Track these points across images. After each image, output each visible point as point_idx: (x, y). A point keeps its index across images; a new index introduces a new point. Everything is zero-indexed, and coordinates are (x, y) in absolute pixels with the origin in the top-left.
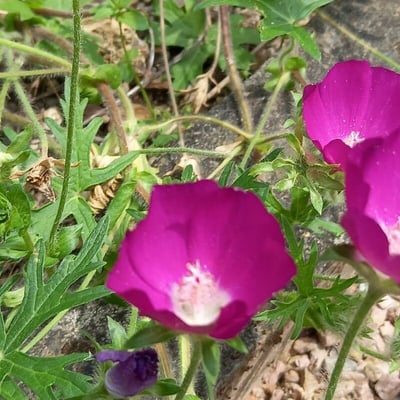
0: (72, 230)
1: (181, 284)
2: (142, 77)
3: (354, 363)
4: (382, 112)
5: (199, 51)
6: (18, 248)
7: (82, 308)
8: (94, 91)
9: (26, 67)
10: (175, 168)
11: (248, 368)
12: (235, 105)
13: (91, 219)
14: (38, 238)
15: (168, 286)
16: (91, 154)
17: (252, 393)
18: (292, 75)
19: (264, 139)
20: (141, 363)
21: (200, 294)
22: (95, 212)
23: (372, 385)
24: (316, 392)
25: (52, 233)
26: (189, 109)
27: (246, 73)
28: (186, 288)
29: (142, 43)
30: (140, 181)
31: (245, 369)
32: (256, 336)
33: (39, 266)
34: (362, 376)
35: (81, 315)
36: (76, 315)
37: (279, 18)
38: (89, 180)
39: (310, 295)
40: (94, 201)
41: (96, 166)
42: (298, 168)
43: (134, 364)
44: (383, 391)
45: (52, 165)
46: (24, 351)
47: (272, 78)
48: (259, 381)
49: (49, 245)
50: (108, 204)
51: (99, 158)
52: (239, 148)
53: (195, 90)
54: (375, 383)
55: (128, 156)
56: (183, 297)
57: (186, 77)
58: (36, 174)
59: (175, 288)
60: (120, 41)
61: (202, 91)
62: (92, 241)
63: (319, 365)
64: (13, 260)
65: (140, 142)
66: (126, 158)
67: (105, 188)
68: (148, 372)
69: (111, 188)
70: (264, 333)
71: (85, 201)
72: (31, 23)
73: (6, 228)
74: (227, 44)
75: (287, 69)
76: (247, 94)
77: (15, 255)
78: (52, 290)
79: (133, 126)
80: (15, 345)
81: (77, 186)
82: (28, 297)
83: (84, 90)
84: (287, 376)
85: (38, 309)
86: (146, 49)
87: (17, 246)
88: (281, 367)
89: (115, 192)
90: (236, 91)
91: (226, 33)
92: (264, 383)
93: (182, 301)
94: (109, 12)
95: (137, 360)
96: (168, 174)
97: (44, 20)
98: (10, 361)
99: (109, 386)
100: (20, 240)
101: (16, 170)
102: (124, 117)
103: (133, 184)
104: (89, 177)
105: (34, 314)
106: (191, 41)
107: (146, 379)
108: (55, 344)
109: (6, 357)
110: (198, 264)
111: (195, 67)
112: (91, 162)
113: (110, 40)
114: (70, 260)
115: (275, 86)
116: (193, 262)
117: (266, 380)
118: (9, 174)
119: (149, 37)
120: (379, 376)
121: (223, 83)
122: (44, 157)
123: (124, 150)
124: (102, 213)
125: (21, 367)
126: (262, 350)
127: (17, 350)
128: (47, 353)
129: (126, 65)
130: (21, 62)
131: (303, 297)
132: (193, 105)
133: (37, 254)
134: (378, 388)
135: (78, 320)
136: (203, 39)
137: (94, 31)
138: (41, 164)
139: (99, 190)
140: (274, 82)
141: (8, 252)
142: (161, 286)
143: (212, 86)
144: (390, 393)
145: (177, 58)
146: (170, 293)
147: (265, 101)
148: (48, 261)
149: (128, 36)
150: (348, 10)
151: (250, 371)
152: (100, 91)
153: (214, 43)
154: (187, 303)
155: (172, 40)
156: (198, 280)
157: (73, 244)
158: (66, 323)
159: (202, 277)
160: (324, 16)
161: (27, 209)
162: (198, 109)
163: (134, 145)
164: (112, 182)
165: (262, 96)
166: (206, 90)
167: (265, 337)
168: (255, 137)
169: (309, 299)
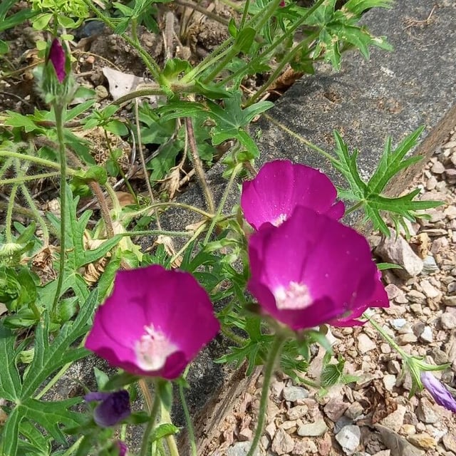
0: (70, 302)
1: (141, 341)
2: (126, 171)
3: (307, 392)
4: (303, 198)
5: (172, 146)
6: (28, 317)
7: (84, 361)
8: (86, 188)
9: (30, 172)
10: (154, 244)
11: (219, 400)
12: (200, 191)
13: (86, 291)
14: (44, 309)
15: (132, 343)
16: (84, 237)
17: (226, 420)
18: (244, 165)
19: (222, 218)
20: (117, 400)
21: (155, 347)
22: (89, 284)
23: (321, 408)
24: (277, 416)
25: (54, 305)
26: (165, 195)
27: (210, 163)
28: (145, 344)
29: (125, 144)
30: (124, 258)
31: (216, 401)
32: (223, 375)
33: (45, 331)
34: (313, 400)
35: (83, 366)
36: (79, 366)
37: (227, 125)
38: (83, 260)
39: (259, 340)
40: (89, 276)
41: (89, 248)
42: (240, 245)
43: (112, 402)
44: (330, 412)
45: (52, 251)
46: (38, 398)
47: (228, 169)
48: (231, 410)
49: (52, 315)
50: (99, 277)
51: (91, 242)
52: (204, 226)
53: (169, 179)
54: (324, 406)
55: (114, 239)
56: (143, 350)
57: (163, 168)
58: (40, 259)
59: (138, 344)
60: (106, 143)
61: (175, 180)
62: (85, 309)
63: (278, 394)
64: (25, 327)
65: (124, 226)
66: (111, 240)
67: (97, 265)
68: (122, 407)
69: (101, 265)
70: (230, 371)
71: (81, 277)
72: (35, 134)
73: (18, 304)
74: (192, 143)
75: (240, 161)
76: (209, 182)
77: (26, 323)
78: (56, 349)
79: (119, 213)
80: (29, 394)
81: (74, 265)
82: (37, 355)
83: (77, 188)
84: (254, 405)
85: (46, 364)
86: (129, 148)
87: (28, 316)
88: (248, 398)
89: (104, 268)
90: (201, 180)
91: (191, 133)
92: (236, 411)
93: (142, 353)
94: (96, 122)
95: (114, 398)
96: (149, 249)
97: (44, 130)
98: (26, 406)
99: (96, 419)
100: (30, 311)
101: (24, 256)
102: (111, 206)
103: (119, 261)
104: (83, 257)
105: (43, 368)
106: (166, 138)
107: (121, 413)
108: (64, 391)
109: (23, 404)
110: (152, 326)
111: (170, 160)
112: (85, 244)
113: (99, 143)
114: (69, 325)
115: (231, 174)
116: (148, 325)
117: (237, 409)
118: (19, 260)
119: (131, 138)
120: (326, 401)
121: (192, 173)
122: (46, 245)
123: (111, 234)
124: (95, 285)
125: (34, 410)
126: (230, 385)
127: (31, 397)
128: (57, 398)
129: (112, 163)
130: (26, 167)
131: (254, 342)
132: (168, 191)
133: (43, 322)
134: (326, 410)
135: (81, 370)
136: (175, 137)
137: (86, 136)
138: (43, 251)
139: (91, 267)
140: (230, 171)
141: (21, 321)
142: (127, 343)
143: (183, 175)
144: (335, 414)
145: (156, 153)
146: (134, 348)
147: (224, 187)
148: (52, 326)
149: (113, 139)
150: (287, 110)
151: (221, 402)
152: (91, 187)
153: (183, 139)
154: (147, 355)
155: (150, 139)
156: (153, 338)
157: (71, 312)
158: (71, 373)
159: (156, 335)
160: (267, 117)
161: (34, 288)
162: (172, 194)
163: (119, 229)
164: (101, 260)
165: (221, 183)
166: (178, 179)
167: (231, 375)
168: (216, 217)
169: (259, 343)
